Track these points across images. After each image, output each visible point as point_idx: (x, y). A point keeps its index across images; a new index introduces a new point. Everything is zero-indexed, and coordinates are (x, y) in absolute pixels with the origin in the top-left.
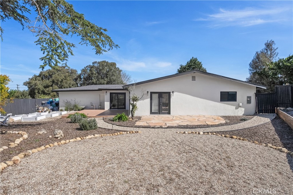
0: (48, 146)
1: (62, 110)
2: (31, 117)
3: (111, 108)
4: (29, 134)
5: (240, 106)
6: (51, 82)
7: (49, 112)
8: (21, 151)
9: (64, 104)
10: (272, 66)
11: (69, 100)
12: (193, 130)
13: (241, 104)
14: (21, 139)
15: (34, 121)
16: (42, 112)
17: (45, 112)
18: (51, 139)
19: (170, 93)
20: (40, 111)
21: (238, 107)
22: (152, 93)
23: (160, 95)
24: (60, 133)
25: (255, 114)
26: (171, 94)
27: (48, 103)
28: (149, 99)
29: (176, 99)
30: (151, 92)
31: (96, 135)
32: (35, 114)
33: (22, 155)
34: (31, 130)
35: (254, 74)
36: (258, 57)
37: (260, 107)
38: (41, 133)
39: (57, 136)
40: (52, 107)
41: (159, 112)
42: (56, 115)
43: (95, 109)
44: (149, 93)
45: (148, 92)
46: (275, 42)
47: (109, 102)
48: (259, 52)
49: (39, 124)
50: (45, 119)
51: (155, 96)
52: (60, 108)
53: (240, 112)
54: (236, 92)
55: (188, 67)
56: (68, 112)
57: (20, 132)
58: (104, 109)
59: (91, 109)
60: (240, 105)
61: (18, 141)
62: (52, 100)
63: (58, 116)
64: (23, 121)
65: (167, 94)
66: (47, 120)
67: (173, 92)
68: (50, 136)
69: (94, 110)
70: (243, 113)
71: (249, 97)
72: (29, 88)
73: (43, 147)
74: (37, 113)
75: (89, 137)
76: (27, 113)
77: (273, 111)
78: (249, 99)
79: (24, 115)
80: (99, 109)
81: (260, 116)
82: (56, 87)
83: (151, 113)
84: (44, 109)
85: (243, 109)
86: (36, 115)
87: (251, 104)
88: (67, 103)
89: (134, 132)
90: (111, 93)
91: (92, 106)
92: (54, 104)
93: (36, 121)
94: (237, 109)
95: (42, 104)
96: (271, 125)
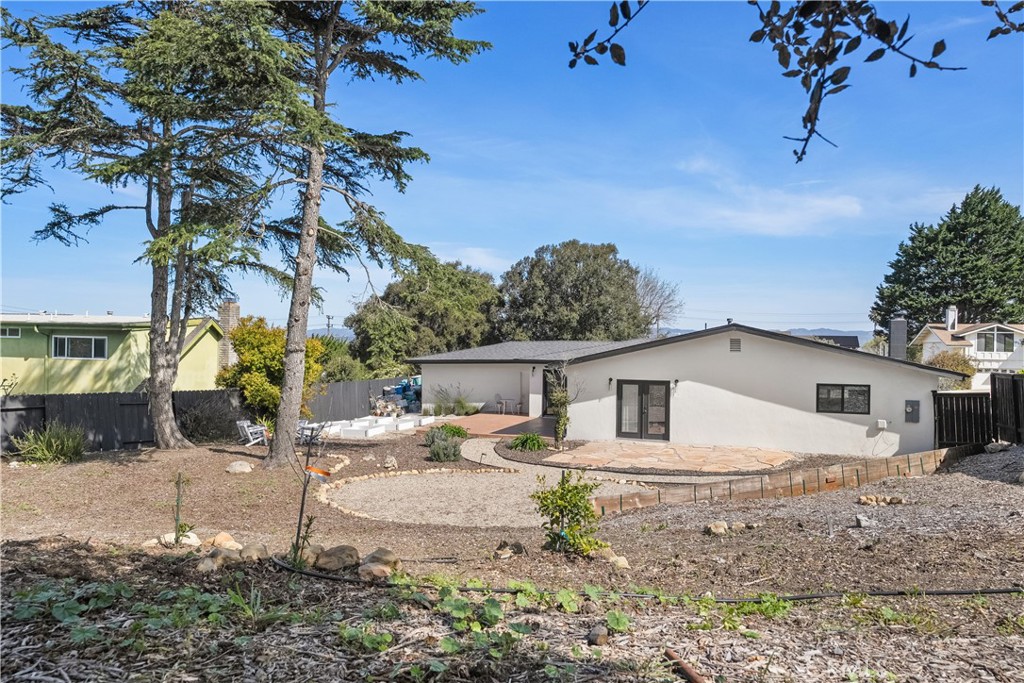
0: (372, 476)
1: (426, 414)
2: (357, 428)
3: (545, 413)
4: (352, 459)
5: (883, 429)
6: (414, 316)
7: (398, 416)
8: (342, 477)
9: (433, 396)
11: (445, 386)
13: (883, 423)
14: (342, 465)
15: (361, 437)
16: (382, 414)
17: (389, 415)
18: (378, 468)
19: (668, 382)
20: (379, 412)
21: (874, 431)
22: (620, 383)
23: (644, 387)
24: (392, 461)
26: (672, 385)
27: (397, 391)
28: (613, 399)
29: (686, 398)
30: (618, 381)
31: (443, 469)
32: (366, 420)
33: (343, 481)
34: (354, 455)
37: (947, 435)
38: (367, 459)
39: (387, 465)
40: (404, 403)
41: (642, 432)
42: (408, 424)
43: (506, 413)
44: (614, 383)
45: (611, 380)
49: (372, 445)
50: (383, 435)
51: (631, 391)
52: (424, 406)
53: (883, 448)
54: (869, 386)
55: (949, 229)
56: (441, 417)
57: (341, 456)
58: (527, 414)
59: (497, 413)
60: (880, 426)
61: (339, 467)
62: (406, 381)
63: (410, 430)
64: (343, 436)
65: (663, 387)
66: (385, 438)
67: (677, 381)
68: (378, 465)
70: (896, 448)
71: (914, 401)
72: (358, 334)
73: (366, 477)
74: (370, 417)
75: (432, 470)
76: (350, 417)
78: (909, 410)
79: (344, 421)
80: (516, 414)
82: (428, 331)
83: (620, 433)
84: (386, 407)
85: (895, 438)
86: (366, 424)
87: (918, 424)
88: (439, 392)
89: (513, 471)
90: (545, 372)
91: (499, 406)
92: (411, 393)
93: (365, 439)
94: (873, 436)
95: (384, 393)
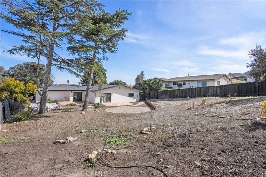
3: (74, 100)
10: (143, 82)
12: (130, 106)
13: (135, 98)
19: (111, 93)
21: (134, 98)
23: (107, 94)
25: (139, 101)
29: (114, 96)
30: (104, 93)
35: (137, 84)
36: (138, 76)
37: (141, 98)
41: (107, 101)
44: (103, 94)
46: (144, 72)
47: (72, 97)
48: (139, 75)
51: (105, 95)
53: (135, 101)
54: (133, 93)
58: (70, 101)
65: (110, 94)
69: (63, 102)
70: (136, 101)
71: (137, 95)
77: (144, 100)
81: (141, 101)
83: (104, 102)
85: (136, 99)
87: (138, 97)
90: (74, 92)
96: (145, 104)
